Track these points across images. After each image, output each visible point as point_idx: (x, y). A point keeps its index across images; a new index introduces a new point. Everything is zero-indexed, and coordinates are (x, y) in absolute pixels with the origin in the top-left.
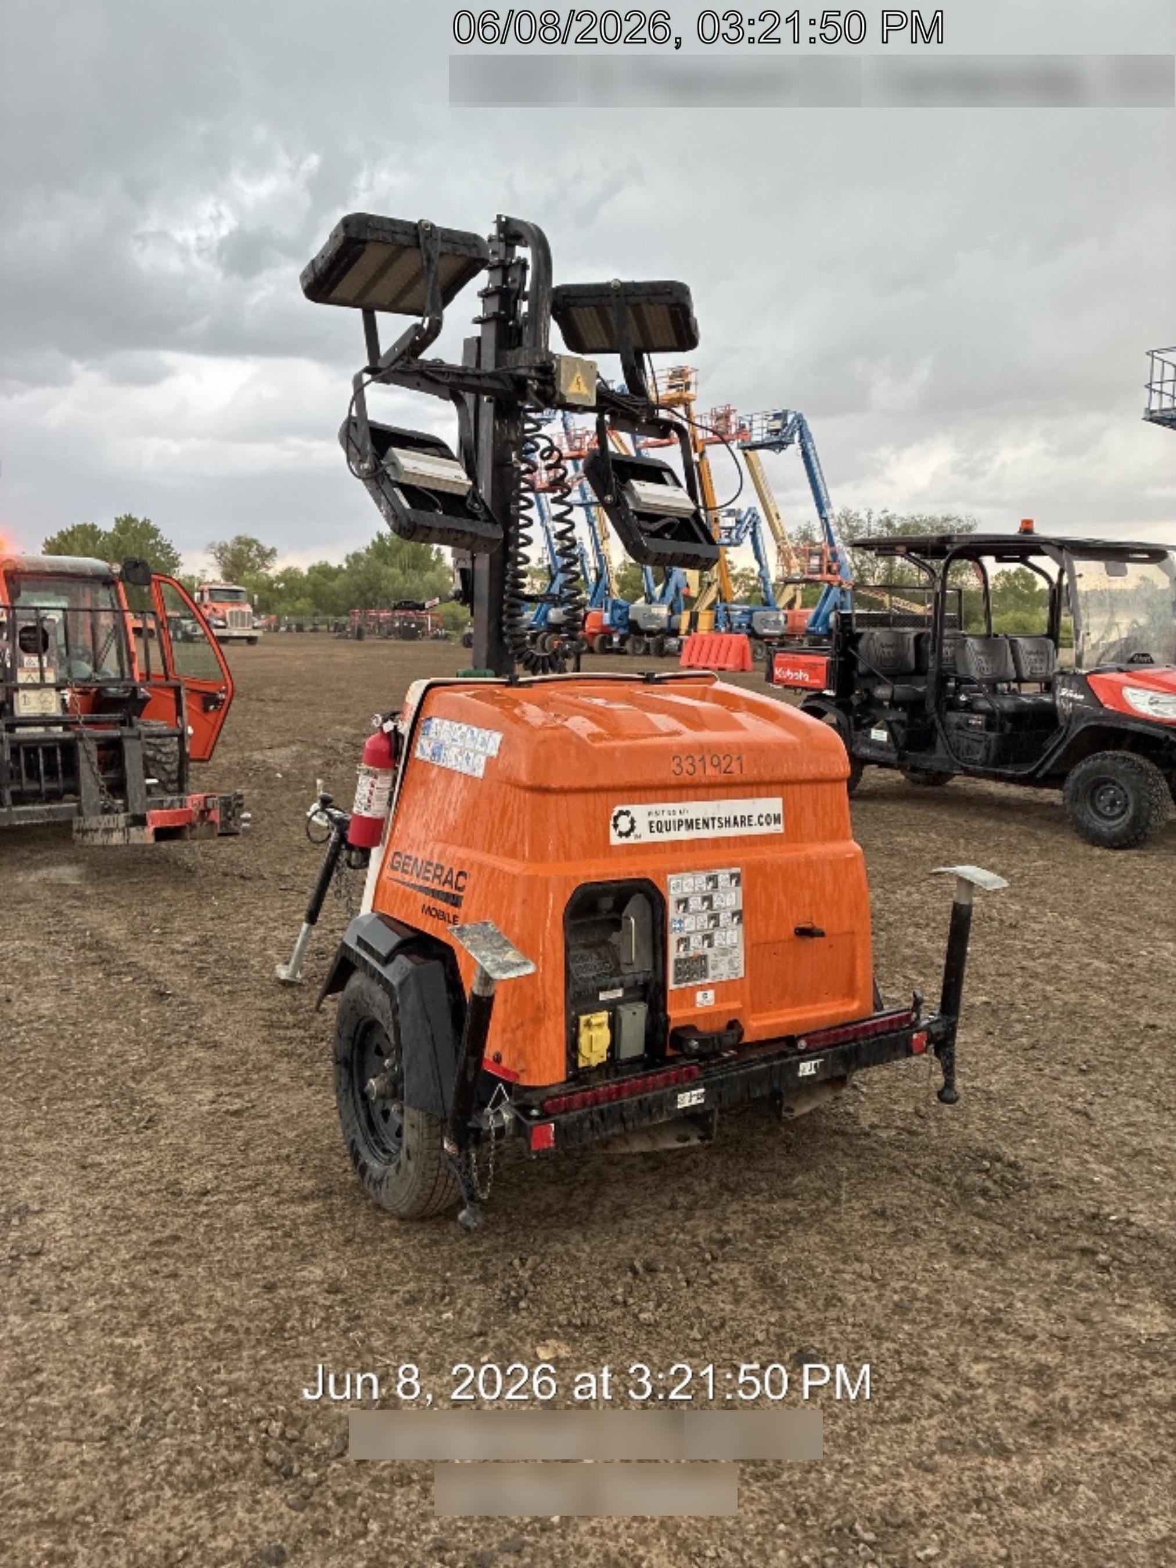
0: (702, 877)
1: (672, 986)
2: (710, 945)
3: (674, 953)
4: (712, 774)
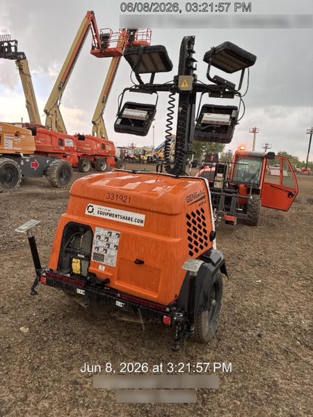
0: (107, 231)
1: (92, 260)
3: (94, 250)
4: (119, 201)
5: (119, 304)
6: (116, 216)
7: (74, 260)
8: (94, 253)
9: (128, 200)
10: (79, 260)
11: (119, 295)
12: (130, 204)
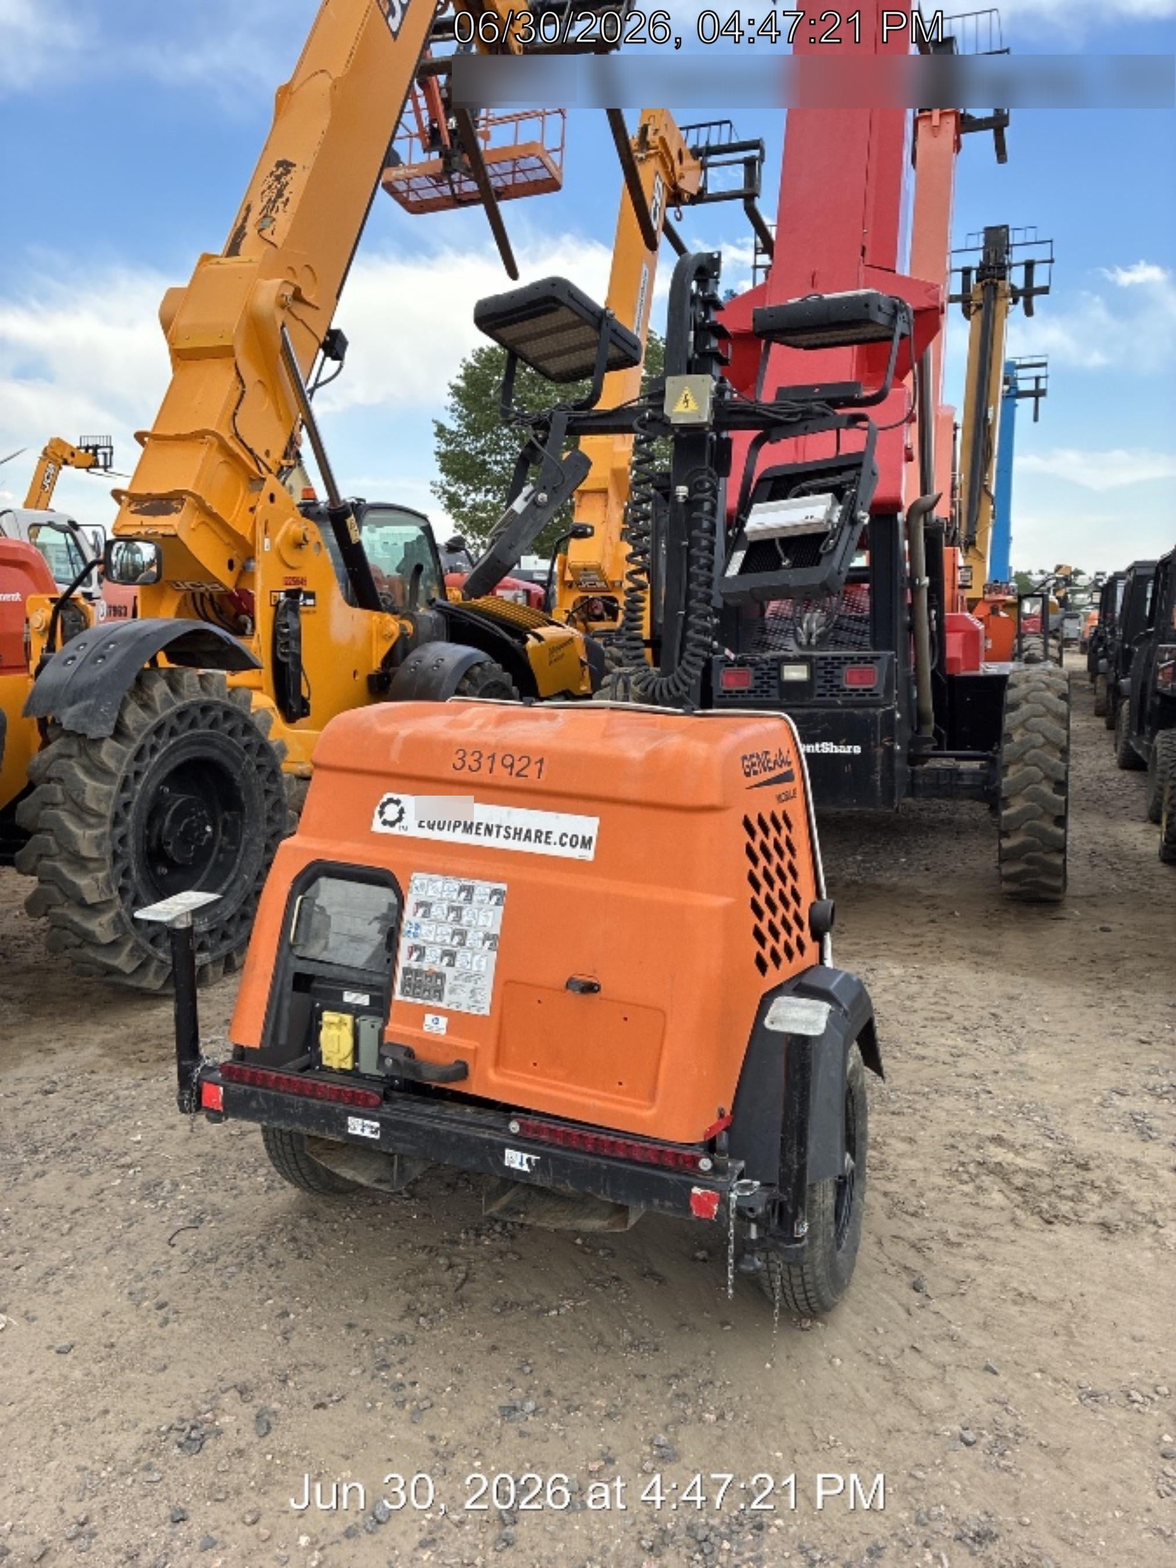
0: (456, 885)
1: (397, 996)
2: (451, 964)
3: (404, 960)
4: (502, 776)
5: (515, 1160)
6: (489, 830)
7: (328, 1016)
8: (407, 971)
9: (532, 771)
10: (348, 1018)
11: (514, 1127)
12: (540, 784)
